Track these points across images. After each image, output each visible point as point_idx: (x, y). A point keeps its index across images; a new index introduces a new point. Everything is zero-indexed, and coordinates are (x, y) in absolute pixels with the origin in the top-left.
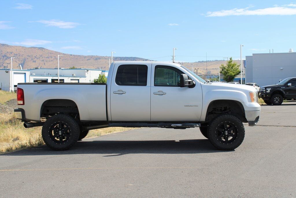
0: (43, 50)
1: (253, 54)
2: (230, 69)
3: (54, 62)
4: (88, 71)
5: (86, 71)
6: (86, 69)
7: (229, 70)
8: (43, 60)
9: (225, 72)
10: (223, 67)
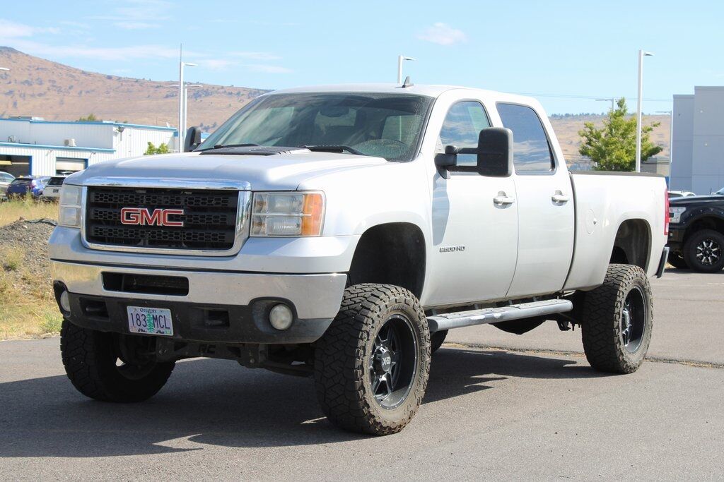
0: (12, 55)
1: (697, 89)
2: (614, 139)
3: (48, 99)
4: (121, 130)
5: (115, 129)
6: (115, 125)
7: (614, 143)
8: (11, 92)
9: (599, 149)
10: (591, 133)
